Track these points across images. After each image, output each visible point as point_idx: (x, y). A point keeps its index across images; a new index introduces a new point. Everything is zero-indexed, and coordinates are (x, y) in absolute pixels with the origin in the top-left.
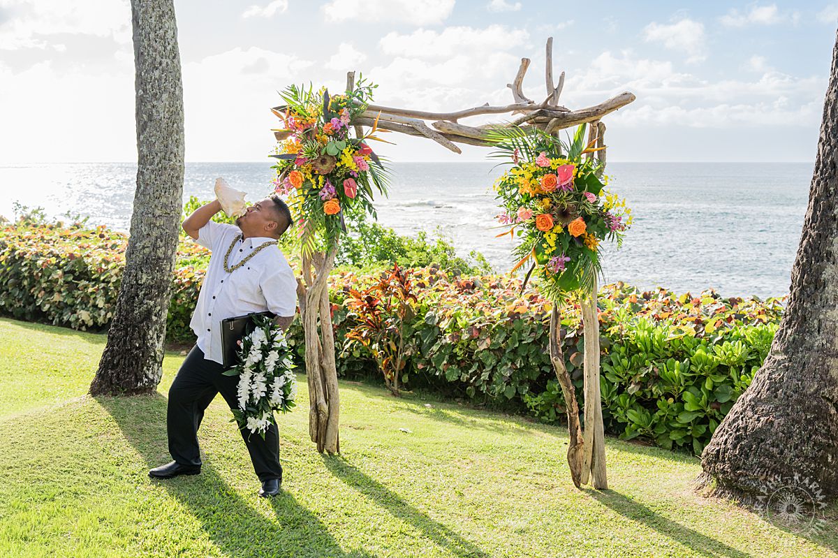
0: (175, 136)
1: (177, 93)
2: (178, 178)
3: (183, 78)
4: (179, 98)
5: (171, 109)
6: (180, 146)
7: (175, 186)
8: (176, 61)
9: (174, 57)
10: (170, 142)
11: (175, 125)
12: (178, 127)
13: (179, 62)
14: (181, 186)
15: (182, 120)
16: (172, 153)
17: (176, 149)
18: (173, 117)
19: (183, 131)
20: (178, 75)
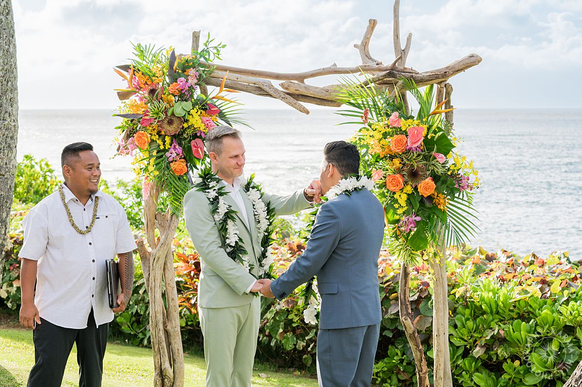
0: (9, 95)
1: (11, 50)
2: (12, 138)
3: (16, 36)
4: (13, 56)
5: (6, 67)
6: (15, 105)
7: (9, 146)
8: (9, 17)
9: (8, 14)
10: (5, 101)
11: (10, 83)
12: (12, 86)
13: (12, 18)
14: (16, 147)
15: (15, 78)
16: (6, 112)
17: (10, 108)
18: (8, 75)
19: (16, 89)
20: (11, 32)
